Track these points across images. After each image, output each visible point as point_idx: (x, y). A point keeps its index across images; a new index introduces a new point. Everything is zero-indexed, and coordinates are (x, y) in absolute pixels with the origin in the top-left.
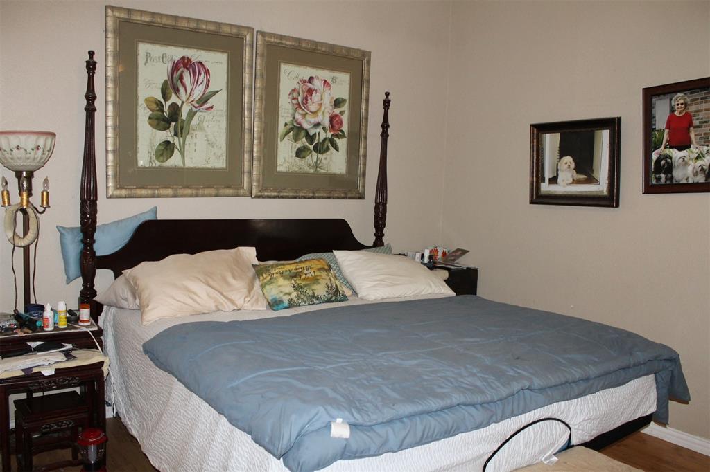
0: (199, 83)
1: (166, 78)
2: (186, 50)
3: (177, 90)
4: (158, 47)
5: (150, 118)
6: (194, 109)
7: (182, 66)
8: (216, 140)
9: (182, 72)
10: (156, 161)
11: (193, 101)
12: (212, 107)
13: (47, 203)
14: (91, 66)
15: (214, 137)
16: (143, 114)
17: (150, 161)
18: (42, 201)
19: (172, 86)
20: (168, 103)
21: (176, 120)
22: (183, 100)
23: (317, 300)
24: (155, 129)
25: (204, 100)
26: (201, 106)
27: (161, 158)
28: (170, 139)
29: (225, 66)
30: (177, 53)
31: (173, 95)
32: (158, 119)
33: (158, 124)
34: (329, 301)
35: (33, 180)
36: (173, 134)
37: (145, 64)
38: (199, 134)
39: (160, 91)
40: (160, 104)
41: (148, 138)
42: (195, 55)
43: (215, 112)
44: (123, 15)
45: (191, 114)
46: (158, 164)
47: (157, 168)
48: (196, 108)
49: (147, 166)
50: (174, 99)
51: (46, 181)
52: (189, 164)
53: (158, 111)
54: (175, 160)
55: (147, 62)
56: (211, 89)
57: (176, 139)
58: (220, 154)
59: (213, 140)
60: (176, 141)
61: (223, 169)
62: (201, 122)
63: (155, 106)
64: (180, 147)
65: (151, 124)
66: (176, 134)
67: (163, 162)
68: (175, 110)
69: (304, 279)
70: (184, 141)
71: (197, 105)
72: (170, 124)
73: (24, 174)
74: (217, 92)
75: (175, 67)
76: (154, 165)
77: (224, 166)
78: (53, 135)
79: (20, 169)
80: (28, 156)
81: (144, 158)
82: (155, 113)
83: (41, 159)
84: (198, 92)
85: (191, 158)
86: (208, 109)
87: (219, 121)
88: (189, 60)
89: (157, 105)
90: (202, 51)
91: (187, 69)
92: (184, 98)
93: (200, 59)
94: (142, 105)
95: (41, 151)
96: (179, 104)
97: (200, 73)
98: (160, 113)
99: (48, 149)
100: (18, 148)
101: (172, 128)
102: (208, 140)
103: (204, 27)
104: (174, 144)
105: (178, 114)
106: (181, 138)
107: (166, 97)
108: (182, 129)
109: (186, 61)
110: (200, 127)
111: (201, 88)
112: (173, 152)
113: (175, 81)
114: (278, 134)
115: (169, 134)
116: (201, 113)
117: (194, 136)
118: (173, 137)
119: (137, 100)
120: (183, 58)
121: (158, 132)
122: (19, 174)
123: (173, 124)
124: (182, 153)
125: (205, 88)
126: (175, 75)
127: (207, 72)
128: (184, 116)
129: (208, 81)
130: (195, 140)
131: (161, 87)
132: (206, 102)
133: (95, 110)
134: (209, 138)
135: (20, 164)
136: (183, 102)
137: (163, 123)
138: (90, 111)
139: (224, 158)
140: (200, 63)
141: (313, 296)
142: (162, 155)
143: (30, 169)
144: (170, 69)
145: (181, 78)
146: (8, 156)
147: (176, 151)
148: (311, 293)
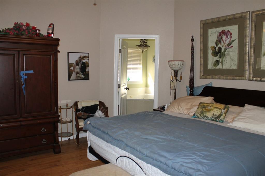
0: (228, 38)
1: (217, 39)
2: (223, 27)
3: (220, 42)
4: (214, 29)
5: (212, 53)
6: (226, 48)
7: (222, 33)
8: (234, 58)
9: (222, 35)
10: (214, 67)
11: (226, 45)
12: (232, 46)
13: (182, 79)
14: (192, 40)
15: (233, 57)
16: (210, 52)
17: (212, 67)
18: (180, 78)
19: (219, 41)
20: (218, 47)
21: (220, 53)
22: (222, 45)
23: (207, 118)
24: (214, 56)
25: (229, 44)
26: (229, 46)
27: (215, 66)
28: (218, 59)
29: (237, 30)
30: (220, 29)
31: (219, 44)
32: (214, 53)
33: (215, 55)
34: (213, 120)
35: (178, 73)
36: (219, 57)
37: (211, 36)
38: (228, 57)
39: (215, 43)
40: (215, 48)
41: (211, 59)
42: (226, 28)
43: (234, 48)
44: (204, 22)
45: (225, 50)
46: (214, 68)
47: (214, 69)
48: (227, 47)
49: (211, 69)
50: (219, 45)
51: (181, 73)
52: (224, 68)
53: (214, 50)
54: (220, 67)
55: (211, 35)
56: (232, 39)
57: (220, 59)
58: (235, 63)
59: (233, 58)
60: (220, 60)
61: (236, 69)
62: (229, 52)
63: (214, 49)
64: (221, 62)
65: (212, 55)
66: (220, 57)
67: (216, 67)
68: (220, 49)
69: (206, 110)
70: (223, 60)
71: (227, 46)
72: (218, 54)
73: (176, 71)
74: (234, 40)
75: (220, 34)
76: (213, 68)
77: (237, 68)
78: (184, 61)
79: (175, 70)
80: (176, 67)
81: (210, 66)
82: (214, 51)
83: (180, 67)
84: (227, 42)
85: (225, 66)
86: (231, 47)
87: (235, 51)
88: (224, 31)
89: (214, 48)
90: (229, 27)
91: (224, 34)
92: (223, 45)
93: (228, 30)
94: (210, 49)
95: (179, 65)
96: (221, 47)
97: (228, 35)
98: (215, 51)
99: (182, 64)
100: (174, 64)
101: (219, 56)
102: (231, 59)
103: (228, 17)
104: (219, 61)
105: (221, 51)
106: (222, 59)
107: (217, 45)
108: (222, 55)
109: (223, 31)
110: (228, 54)
111: (229, 40)
112: (219, 63)
113: (220, 39)
114: (261, 53)
115: (218, 58)
116: (228, 49)
117: (226, 58)
118: (219, 59)
119: (208, 47)
120: (222, 31)
121: (214, 57)
122: (175, 71)
123: (219, 54)
124: (222, 64)
125: (230, 40)
126: (220, 37)
127: (231, 34)
128: (223, 51)
129: (231, 37)
130: (226, 59)
131: (215, 42)
132: (230, 45)
133: (194, 53)
134: (232, 58)
135: (174, 69)
136: (222, 46)
137: (216, 54)
138: (192, 53)
139: (237, 65)
140: (228, 31)
141: (205, 116)
142: (215, 65)
143: (177, 70)
144: (218, 35)
145: (222, 38)
146: (172, 67)
147: (220, 63)
148: (205, 115)
